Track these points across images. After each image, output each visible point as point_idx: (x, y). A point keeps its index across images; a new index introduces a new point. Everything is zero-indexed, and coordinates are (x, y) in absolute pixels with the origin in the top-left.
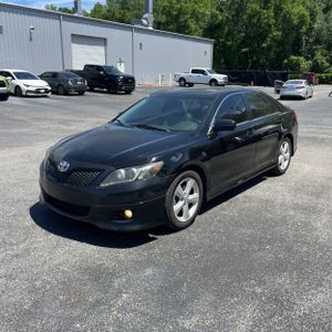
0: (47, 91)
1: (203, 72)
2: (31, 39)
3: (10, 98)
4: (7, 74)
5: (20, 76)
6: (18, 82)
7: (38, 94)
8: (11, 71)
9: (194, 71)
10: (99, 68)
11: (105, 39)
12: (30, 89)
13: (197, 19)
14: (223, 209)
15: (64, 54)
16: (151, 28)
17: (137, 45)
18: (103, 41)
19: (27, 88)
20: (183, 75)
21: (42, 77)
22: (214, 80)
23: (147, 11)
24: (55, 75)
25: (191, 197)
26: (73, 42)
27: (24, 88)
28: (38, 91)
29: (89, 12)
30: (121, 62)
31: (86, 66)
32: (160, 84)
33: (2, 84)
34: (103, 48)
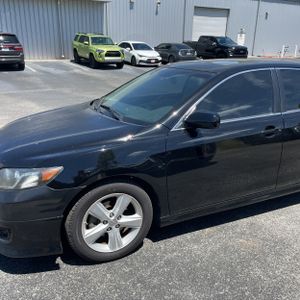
0: (157, 61)
2: (157, 13)
3: (125, 66)
4: (128, 45)
5: (137, 47)
6: (135, 53)
7: (149, 63)
8: (131, 43)
10: (213, 39)
11: (228, 10)
12: (143, 59)
14: (196, 241)
15: (185, 26)
17: (262, 15)
19: (140, 59)
21: (157, 49)
24: (169, 47)
25: (125, 219)
26: (196, 14)
27: (138, 58)
28: (149, 61)
30: (242, 33)
31: (202, 38)
32: (282, 56)
33: (117, 54)
34: (225, 19)
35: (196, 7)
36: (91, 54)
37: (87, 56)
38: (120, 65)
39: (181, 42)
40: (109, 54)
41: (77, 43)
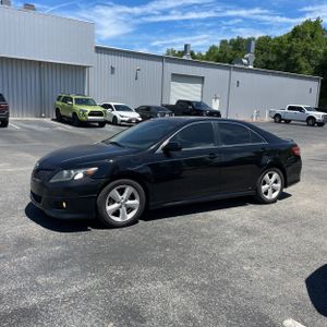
0: (138, 122)
1: (300, 109)
2: (136, 78)
3: (107, 125)
4: (110, 106)
5: (118, 108)
6: (116, 113)
7: (129, 123)
8: (112, 104)
9: (290, 108)
10: (189, 103)
11: (203, 78)
12: (124, 119)
13: (309, 57)
15: (163, 90)
16: (251, 67)
17: (234, 82)
18: (201, 80)
20: (278, 111)
21: (137, 110)
22: (312, 118)
23: (249, 52)
24: (148, 108)
26: (173, 80)
27: (120, 118)
28: (130, 121)
29: (204, 54)
30: (216, 98)
31: (179, 102)
32: (254, 119)
33: (100, 114)
34: (200, 85)
35: (173, 74)
36: (75, 114)
37: (71, 115)
38: (102, 124)
39: (159, 105)
40: (92, 114)
41: (60, 103)
